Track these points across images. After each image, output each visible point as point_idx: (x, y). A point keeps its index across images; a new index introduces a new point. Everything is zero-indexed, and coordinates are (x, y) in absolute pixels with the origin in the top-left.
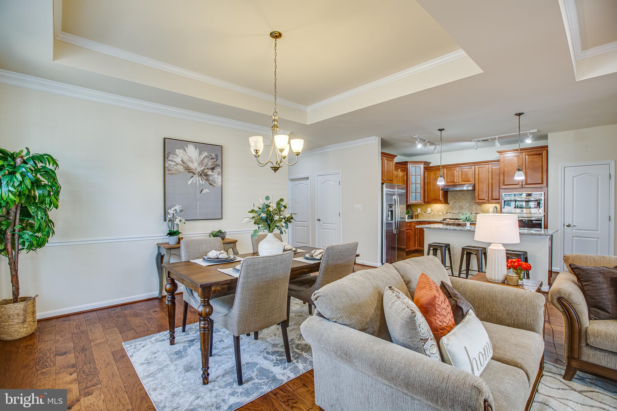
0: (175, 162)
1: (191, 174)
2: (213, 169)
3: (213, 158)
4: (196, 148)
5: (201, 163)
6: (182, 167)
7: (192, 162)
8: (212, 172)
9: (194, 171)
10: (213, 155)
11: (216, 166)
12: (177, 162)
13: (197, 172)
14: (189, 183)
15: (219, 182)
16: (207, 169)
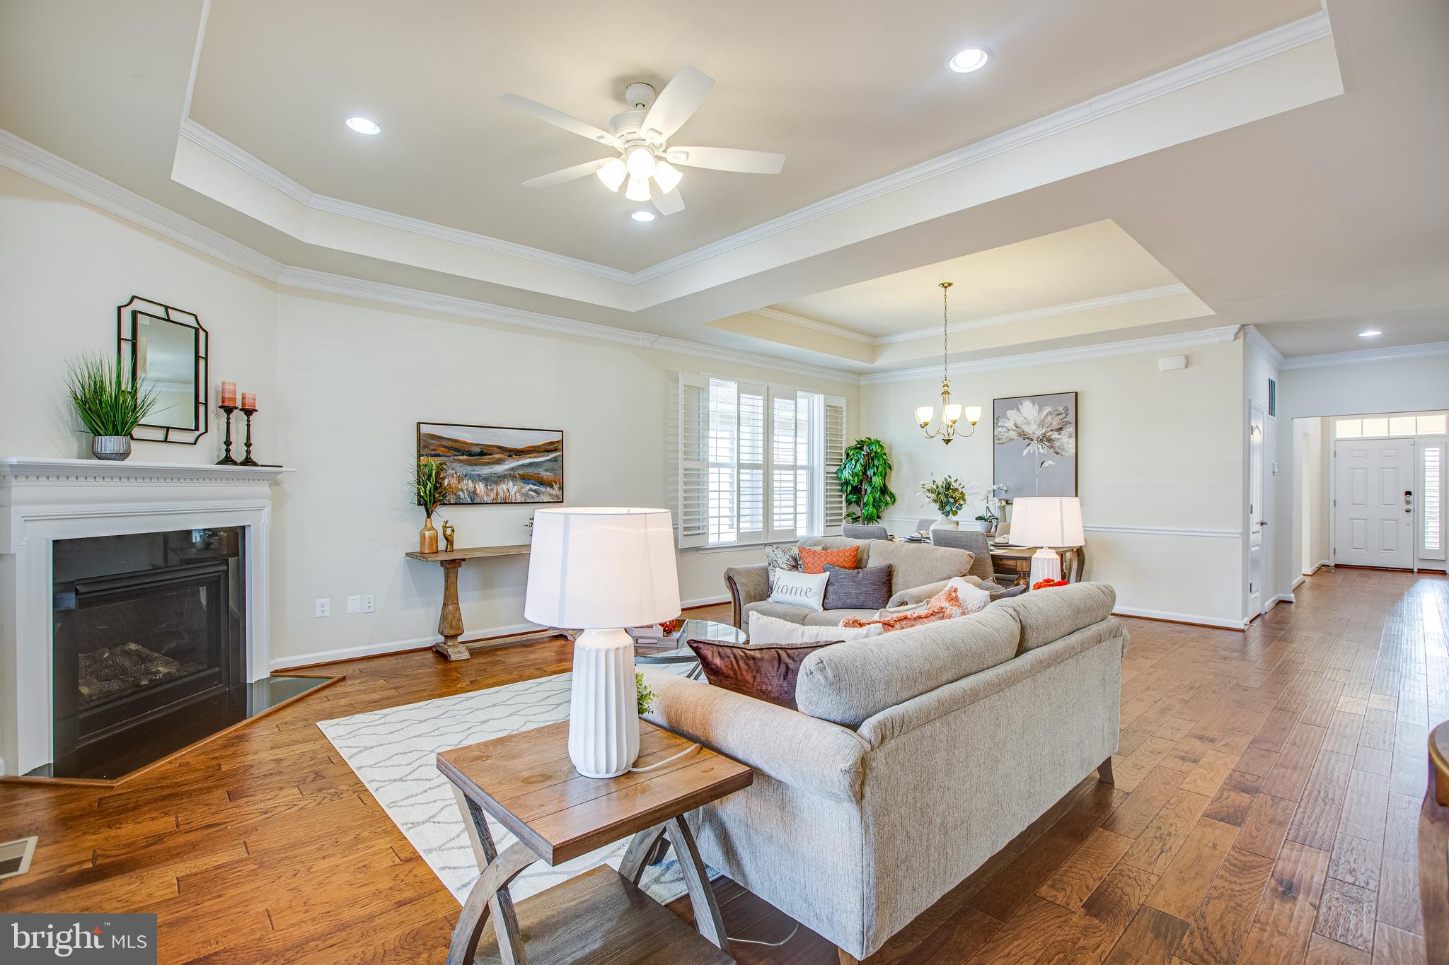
0: (1006, 427)
1: (1027, 441)
2: (1060, 429)
3: (1061, 414)
4: (1034, 404)
5: (1041, 424)
6: (1014, 433)
7: (1028, 423)
8: (1059, 434)
9: (1031, 437)
10: (1061, 409)
11: (1066, 425)
12: (1008, 428)
13: (1036, 436)
14: (1024, 454)
15: (1072, 448)
16: (1052, 430)
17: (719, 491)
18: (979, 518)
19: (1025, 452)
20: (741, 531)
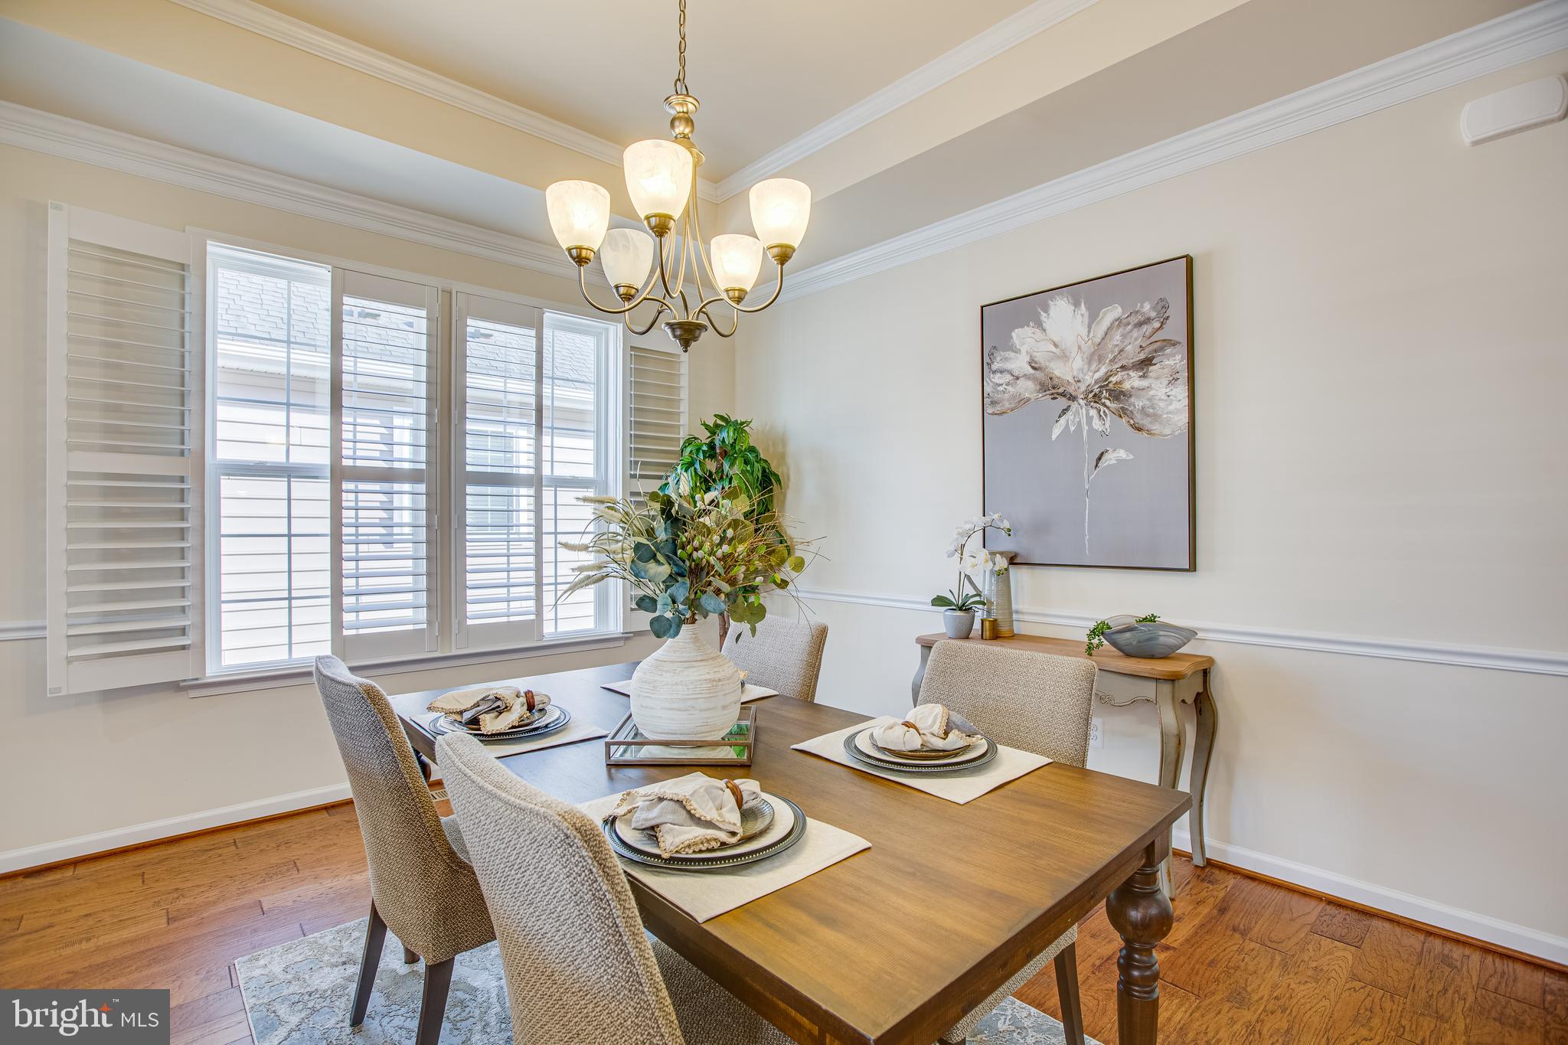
0: (1010, 372)
1: (1062, 402)
2: (1145, 364)
3: (1148, 321)
4: (1077, 304)
5: (1096, 355)
6: (1030, 385)
7: (1064, 357)
8: (1144, 376)
9: (1071, 390)
10: (1147, 307)
11: (1162, 349)
12: (1016, 373)
13: (1083, 389)
14: (1054, 437)
15: (1177, 412)
16: (1123, 367)
17: (290, 536)
18: (940, 601)
19: (1056, 431)
20: (346, 633)
